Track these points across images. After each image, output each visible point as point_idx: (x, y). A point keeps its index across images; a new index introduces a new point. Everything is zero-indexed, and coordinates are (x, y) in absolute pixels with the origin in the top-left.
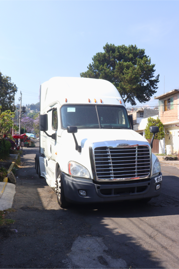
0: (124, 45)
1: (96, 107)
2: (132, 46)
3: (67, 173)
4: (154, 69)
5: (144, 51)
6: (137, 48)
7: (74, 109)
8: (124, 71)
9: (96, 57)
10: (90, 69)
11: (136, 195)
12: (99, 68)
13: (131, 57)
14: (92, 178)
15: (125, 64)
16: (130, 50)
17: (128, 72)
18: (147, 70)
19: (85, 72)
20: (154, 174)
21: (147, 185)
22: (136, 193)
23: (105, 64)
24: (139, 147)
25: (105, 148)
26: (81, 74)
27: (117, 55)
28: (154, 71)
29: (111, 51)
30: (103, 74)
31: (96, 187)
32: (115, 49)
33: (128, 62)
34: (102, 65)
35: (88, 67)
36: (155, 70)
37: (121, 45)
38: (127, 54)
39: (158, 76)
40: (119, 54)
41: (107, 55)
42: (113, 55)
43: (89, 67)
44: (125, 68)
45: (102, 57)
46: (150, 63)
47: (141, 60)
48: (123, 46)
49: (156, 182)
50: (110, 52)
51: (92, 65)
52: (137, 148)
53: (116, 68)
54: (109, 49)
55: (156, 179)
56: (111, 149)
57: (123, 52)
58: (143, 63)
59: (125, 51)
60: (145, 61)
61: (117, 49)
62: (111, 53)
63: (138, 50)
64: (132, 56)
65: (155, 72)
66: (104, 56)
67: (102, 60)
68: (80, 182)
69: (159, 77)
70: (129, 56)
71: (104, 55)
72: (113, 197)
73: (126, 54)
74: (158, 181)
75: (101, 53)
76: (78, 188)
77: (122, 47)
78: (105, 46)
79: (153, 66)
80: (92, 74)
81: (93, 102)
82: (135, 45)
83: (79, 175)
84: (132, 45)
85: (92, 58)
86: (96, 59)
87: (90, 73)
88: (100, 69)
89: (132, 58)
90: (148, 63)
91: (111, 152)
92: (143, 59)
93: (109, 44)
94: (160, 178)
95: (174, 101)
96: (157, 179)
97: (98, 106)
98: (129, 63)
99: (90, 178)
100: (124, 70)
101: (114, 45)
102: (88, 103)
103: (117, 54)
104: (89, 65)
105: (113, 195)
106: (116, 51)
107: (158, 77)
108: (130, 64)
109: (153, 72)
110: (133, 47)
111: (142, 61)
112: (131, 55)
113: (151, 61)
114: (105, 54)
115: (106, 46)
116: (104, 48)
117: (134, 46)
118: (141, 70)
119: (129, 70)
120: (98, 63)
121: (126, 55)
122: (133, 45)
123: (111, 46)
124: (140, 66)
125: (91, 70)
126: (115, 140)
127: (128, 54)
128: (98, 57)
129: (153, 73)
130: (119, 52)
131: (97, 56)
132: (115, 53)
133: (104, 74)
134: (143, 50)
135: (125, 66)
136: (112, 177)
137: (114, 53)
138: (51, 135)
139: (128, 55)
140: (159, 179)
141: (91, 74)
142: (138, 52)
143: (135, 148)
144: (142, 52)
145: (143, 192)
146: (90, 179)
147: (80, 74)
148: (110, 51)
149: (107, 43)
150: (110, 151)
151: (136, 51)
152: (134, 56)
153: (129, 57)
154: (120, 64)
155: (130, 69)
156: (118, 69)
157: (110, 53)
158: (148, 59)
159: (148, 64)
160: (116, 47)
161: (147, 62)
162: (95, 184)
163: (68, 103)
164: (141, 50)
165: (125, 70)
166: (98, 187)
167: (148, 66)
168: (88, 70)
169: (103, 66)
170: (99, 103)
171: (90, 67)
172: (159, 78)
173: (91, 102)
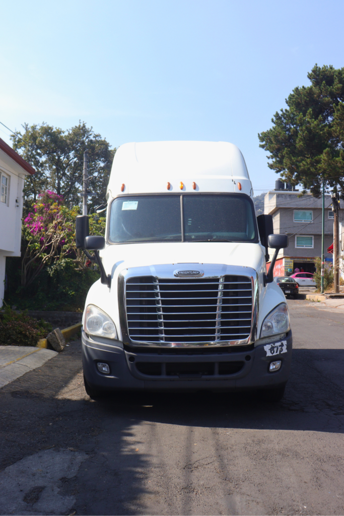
1: (181, 197)
7: (136, 203)
9: (292, 97)
10: (277, 123)
11: (216, 381)
12: (297, 120)
14: (120, 339)
20: (262, 336)
21: (244, 360)
22: (217, 376)
23: (308, 111)
24: (227, 278)
25: (151, 279)
27: (338, 89)
29: (324, 82)
30: (303, 132)
31: (127, 358)
32: (333, 76)
34: (301, 113)
40: (341, 85)
41: (316, 90)
42: (330, 89)
43: (274, 119)
45: (304, 95)
49: (269, 354)
50: (323, 84)
51: (280, 115)
52: (221, 280)
54: (321, 77)
55: (267, 348)
56: (161, 281)
61: (337, 76)
62: (324, 86)
66: (310, 92)
67: (305, 102)
68: (98, 345)
71: (308, 91)
72: (164, 381)
74: (275, 354)
76: (95, 357)
78: (310, 72)
80: (282, 134)
81: (176, 189)
83: (100, 332)
85: (286, 99)
86: (293, 102)
87: (278, 132)
88: (298, 122)
91: (162, 288)
93: (321, 66)
94: (279, 348)
96: (272, 349)
97: (187, 196)
99: (116, 338)
101: (331, 68)
102: (165, 191)
103: (337, 86)
104: (275, 116)
105: (164, 377)
106: (336, 81)
114: (311, 89)
115: (313, 71)
116: (310, 77)
123: (323, 72)
125: (279, 126)
128: (296, 96)
130: (341, 81)
131: (294, 94)
132: (333, 85)
133: (306, 132)
136: (162, 338)
137: (330, 86)
140: (275, 349)
141: (280, 133)
143: (217, 280)
145: (235, 375)
146: (116, 340)
147: (259, 135)
148: (322, 81)
149: (316, 64)
150: (160, 286)
157: (322, 87)
160: (335, 71)
162: (125, 352)
166: (131, 358)
168: (274, 125)
169: (304, 115)
170: (189, 189)
171: (277, 119)
173: (185, 190)
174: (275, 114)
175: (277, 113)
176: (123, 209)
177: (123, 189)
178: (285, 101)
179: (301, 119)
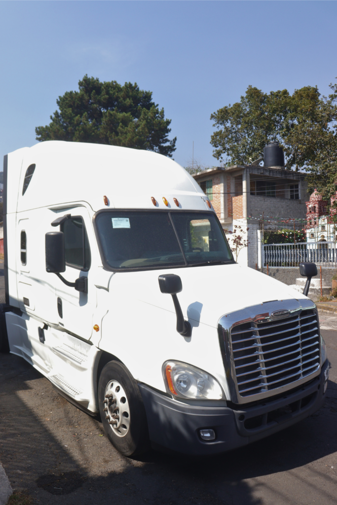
0: (115, 82)
1: (169, 215)
2: (130, 85)
3: (164, 390)
4: (169, 127)
5: (151, 95)
6: (138, 89)
7: (127, 221)
8: (119, 129)
9: (65, 99)
10: (56, 120)
11: (301, 415)
12: (74, 120)
13: (129, 103)
15: (121, 115)
16: (127, 92)
17: (125, 130)
18: (157, 128)
19: (46, 126)
21: (317, 389)
22: (301, 411)
23: (84, 114)
25: (248, 325)
26: (38, 130)
27: (105, 99)
28: (168, 131)
29: (94, 91)
30: (80, 132)
32: (101, 87)
33: (124, 113)
34: (79, 115)
35: (51, 118)
36: (170, 130)
37: (110, 81)
38: (122, 99)
39: (174, 140)
40: (108, 96)
41: (86, 97)
42: (98, 98)
43: (53, 116)
44: (121, 124)
45: (78, 100)
46: (163, 117)
47: (147, 110)
48: (114, 84)
49: (326, 378)
50: (93, 93)
51: (59, 114)
52: (299, 317)
53: (103, 122)
54: (91, 86)
55: (325, 373)
56: (259, 325)
57: (114, 93)
58: (152, 115)
59: (117, 92)
60: (155, 113)
61: (105, 88)
62: (94, 95)
63: (141, 92)
64: (131, 102)
65: (169, 134)
67: (78, 105)
69: (176, 142)
70: (126, 102)
71: (81, 97)
73: (120, 98)
75: (75, 92)
77: (111, 85)
78: (81, 80)
79: (168, 123)
80: (61, 131)
81: (162, 206)
82: (136, 84)
84: (130, 83)
86: (67, 103)
87: (57, 128)
88: (75, 122)
89: (131, 105)
90: (159, 117)
91: (261, 333)
92: (151, 109)
93: (89, 76)
95: (213, 187)
98: (126, 115)
100: (120, 127)
101: (98, 80)
103: (104, 97)
104: (55, 114)
105: (265, 427)
106: (103, 92)
107: (174, 142)
108: (127, 117)
109: (167, 133)
110: (132, 87)
111: (150, 113)
112: (128, 102)
113: (165, 114)
114: (83, 95)
115: (84, 80)
116: (80, 84)
117: (133, 85)
118: (148, 128)
119: (127, 127)
120: (71, 111)
121: (119, 100)
122: (131, 83)
123: (93, 82)
124: (147, 121)
125: (57, 123)
127: (124, 99)
128: (69, 99)
129: (166, 134)
130: (107, 93)
131: (67, 97)
132: (101, 94)
133: (82, 132)
134: (149, 93)
135: (119, 119)
136: (264, 388)
137: (98, 95)
138: (74, 281)
139: (123, 101)
141: (59, 130)
142: (141, 95)
143: (297, 317)
144: (148, 96)
147: (36, 128)
148: (92, 91)
149: (87, 75)
150: (259, 331)
151: (138, 94)
152: (134, 103)
153: (125, 104)
154: (111, 115)
155: (129, 126)
156: (107, 124)
157: (92, 95)
158: (160, 110)
159: (159, 119)
160: (101, 84)
161: (157, 115)
162: (234, 411)
163: (112, 206)
164: (146, 92)
165: (121, 127)
166: (242, 417)
167: (159, 122)
168: (52, 122)
169: (81, 117)
170: (174, 207)
171: (56, 117)
172: (176, 144)
174: (54, 112)
175: (57, 112)
176: (114, 227)
177: (107, 202)
178: (56, 101)
179: (78, 120)
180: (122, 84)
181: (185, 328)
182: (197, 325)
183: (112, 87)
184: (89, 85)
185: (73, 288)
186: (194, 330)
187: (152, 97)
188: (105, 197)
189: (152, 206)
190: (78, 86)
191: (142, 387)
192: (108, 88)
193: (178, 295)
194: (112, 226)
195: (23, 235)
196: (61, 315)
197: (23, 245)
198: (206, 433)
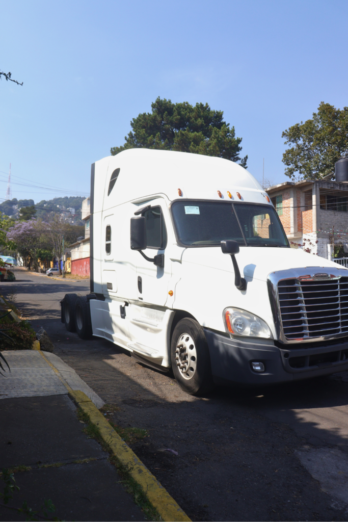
0: (187, 103)
1: (233, 205)
2: (202, 105)
3: (223, 329)
4: (240, 145)
5: (222, 114)
6: (209, 109)
7: (197, 208)
8: (191, 148)
9: (138, 121)
10: (130, 141)
12: (147, 140)
13: (200, 123)
14: (275, 338)
15: (192, 135)
16: (198, 112)
17: (197, 149)
18: (228, 147)
19: (121, 147)
22: (339, 362)
23: (157, 135)
24: (343, 279)
25: (292, 281)
26: (113, 150)
27: (177, 119)
28: (239, 149)
29: (166, 112)
31: (282, 355)
32: (173, 108)
33: (196, 133)
34: (152, 135)
35: (126, 138)
36: (241, 148)
37: (182, 103)
38: (193, 119)
39: (245, 158)
40: (179, 117)
41: (159, 119)
42: (170, 119)
43: (128, 137)
44: (192, 143)
45: (151, 121)
46: (234, 136)
47: (218, 130)
48: (186, 105)
50: (165, 114)
51: (133, 135)
52: (339, 282)
53: (175, 141)
54: (163, 108)
56: (302, 283)
57: (186, 114)
58: (223, 134)
59: (189, 113)
60: (225, 132)
61: (176, 109)
62: (166, 116)
63: (212, 112)
64: (202, 122)
65: (240, 152)
66: (154, 119)
67: (150, 126)
68: (254, 346)
69: (247, 160)
70: (197, 122)
71: (153, 118)
72: (308, 372)
73: (191, 119)
75: (148, 113)
76: (250, 358)
77: (183, 106)
78: (154, 102)
79: (239, 141)
81: (226, 198)
82: (207, 104)
83: (248, 331)
84: (201, 104)
86: (140, 125)
88: (149, 142)
89: (202, 125)
90: (230, 136)
91: (304, 289)
92: (222, 128)
93: (162, 98)
95: (283, 202)
97: (237, 204)
98: (197, 134)
99: (272, 338)
100: (191, 146)
101: (170, 102)
102: (218, 198)
103: (176, 117)
104: (129, 135)
105: (307, 368)
106: (176, 113)
107: (246, 161)
108: (199, 136)
109: (238, 151)
110: (204, 108)
111: (221, 132)
112: (200, 121)
113: (235, 132)
114: (155, 116)
115: (157, 102)
116: (153, 106)
117: (205, 105)
118: (219, 146)
119: (199, 146)
120: (144, 132)
121: (191, 120)
122: (203, 103)
123: (165, 104)
124: (217, 140)
125: (131, 143)
126: (305, 267)
127: (196, 119)
128: (143, 120)
129: (237, 153)
130: (179, 114)
131: (141, 119)
132: (173, 115)
134: (220, 112)
135: (190, 138)
136: (306, 334)
137: (170, 116)
138: (153, 258)
139: (195, 121)
142: (212, 115)
143: (336, 281)
144: (219, 116)
146: (270, 340)
147: (112, 149)
148: (164, 112)
149: (159, 97)
150: (302, 287)
151: (209, 114)
152: (205, 122)
153: (197, 124)
154: (183, 135)
155: (200, 145)
156: (179, 144)
157: (164, 116)
158: (230, 129)
159: (230, 138)
160: (174, 105)
161: (228, 134)
162: (280, 349)
163: (185, 197)
164: (217, 112)
165: (193, 146)
166: (286, 355)
167: (230, 141)
168: (126, 142)
169: (154, 137)
170: (237, 199)
171: (130, 138)
172: (247, 163)
173: (223, 198)
174: (129, 133)
175: (131, 133)
176: (187, 213)
177: (181, 194)
178: (130, 123)
179: (151, 139)
180: (194, 105)
181: (241, 284)
182: (251, 280)
183: (184, 108)
184: (162, 107)
185: (152, 263)
186: (249, 284)
187: (223, 116)
188: (179, 189)
189: (219, 198)
190: (151, 108)
191: (207, 331)
192: (180, 109)
193: (236, 255)
194: (185, 212)
195: (108, 229)
196: (140, 291)
197: (108, 238)
198: (257, 366)
